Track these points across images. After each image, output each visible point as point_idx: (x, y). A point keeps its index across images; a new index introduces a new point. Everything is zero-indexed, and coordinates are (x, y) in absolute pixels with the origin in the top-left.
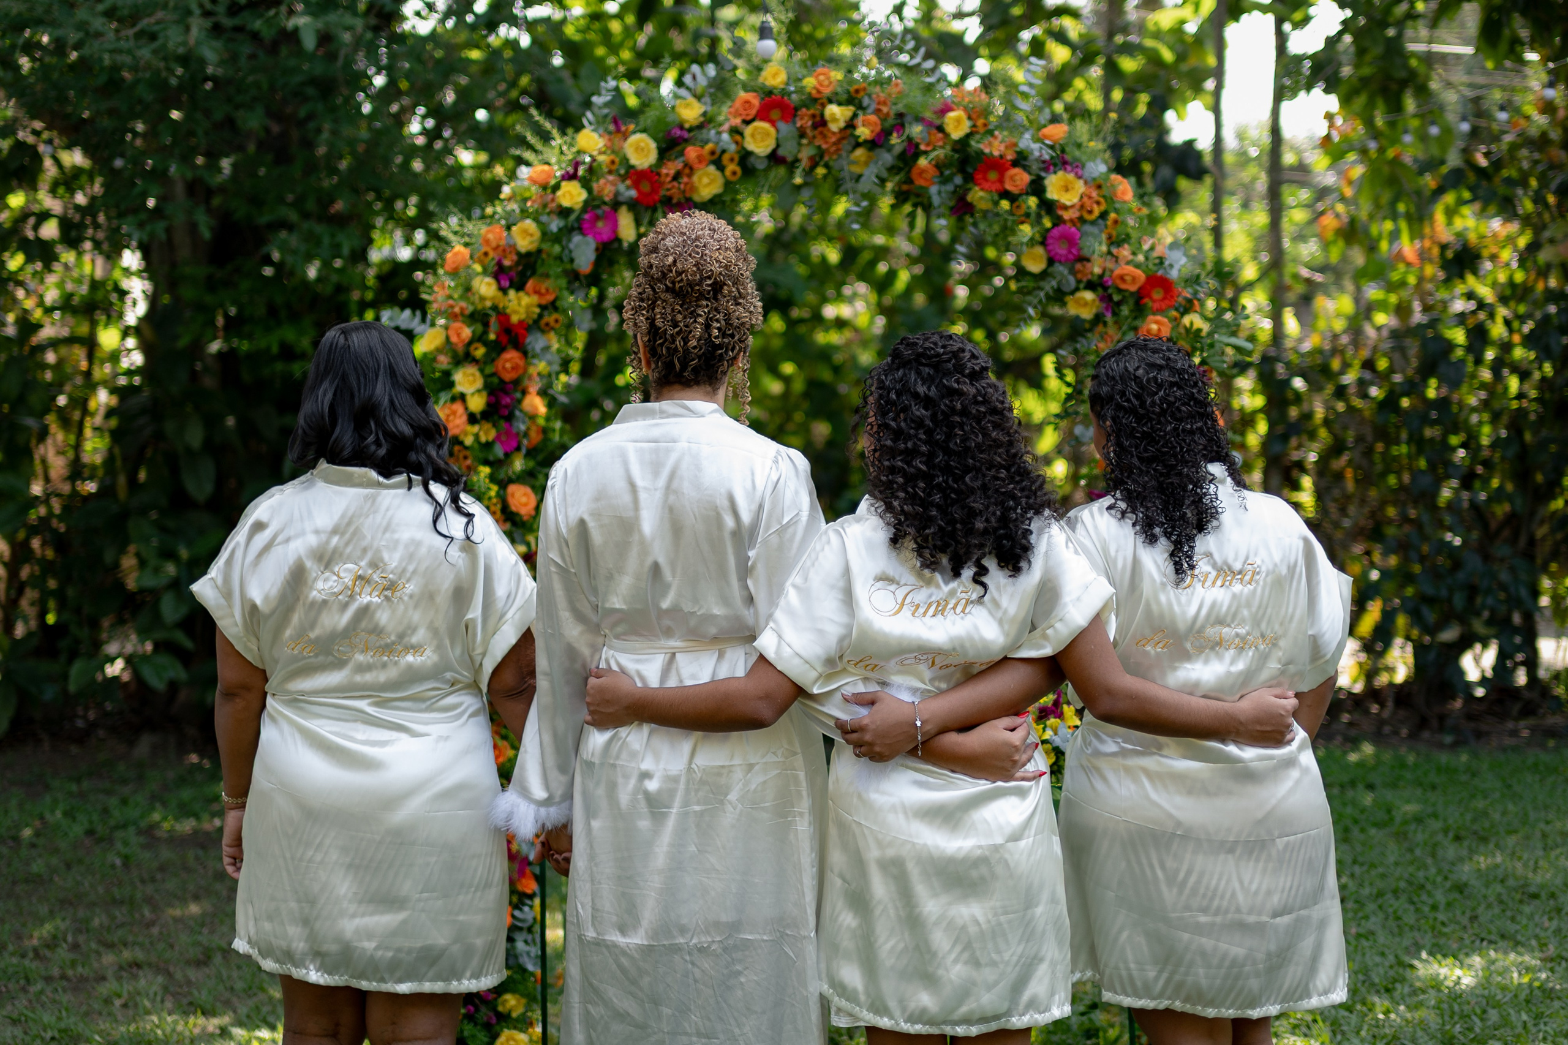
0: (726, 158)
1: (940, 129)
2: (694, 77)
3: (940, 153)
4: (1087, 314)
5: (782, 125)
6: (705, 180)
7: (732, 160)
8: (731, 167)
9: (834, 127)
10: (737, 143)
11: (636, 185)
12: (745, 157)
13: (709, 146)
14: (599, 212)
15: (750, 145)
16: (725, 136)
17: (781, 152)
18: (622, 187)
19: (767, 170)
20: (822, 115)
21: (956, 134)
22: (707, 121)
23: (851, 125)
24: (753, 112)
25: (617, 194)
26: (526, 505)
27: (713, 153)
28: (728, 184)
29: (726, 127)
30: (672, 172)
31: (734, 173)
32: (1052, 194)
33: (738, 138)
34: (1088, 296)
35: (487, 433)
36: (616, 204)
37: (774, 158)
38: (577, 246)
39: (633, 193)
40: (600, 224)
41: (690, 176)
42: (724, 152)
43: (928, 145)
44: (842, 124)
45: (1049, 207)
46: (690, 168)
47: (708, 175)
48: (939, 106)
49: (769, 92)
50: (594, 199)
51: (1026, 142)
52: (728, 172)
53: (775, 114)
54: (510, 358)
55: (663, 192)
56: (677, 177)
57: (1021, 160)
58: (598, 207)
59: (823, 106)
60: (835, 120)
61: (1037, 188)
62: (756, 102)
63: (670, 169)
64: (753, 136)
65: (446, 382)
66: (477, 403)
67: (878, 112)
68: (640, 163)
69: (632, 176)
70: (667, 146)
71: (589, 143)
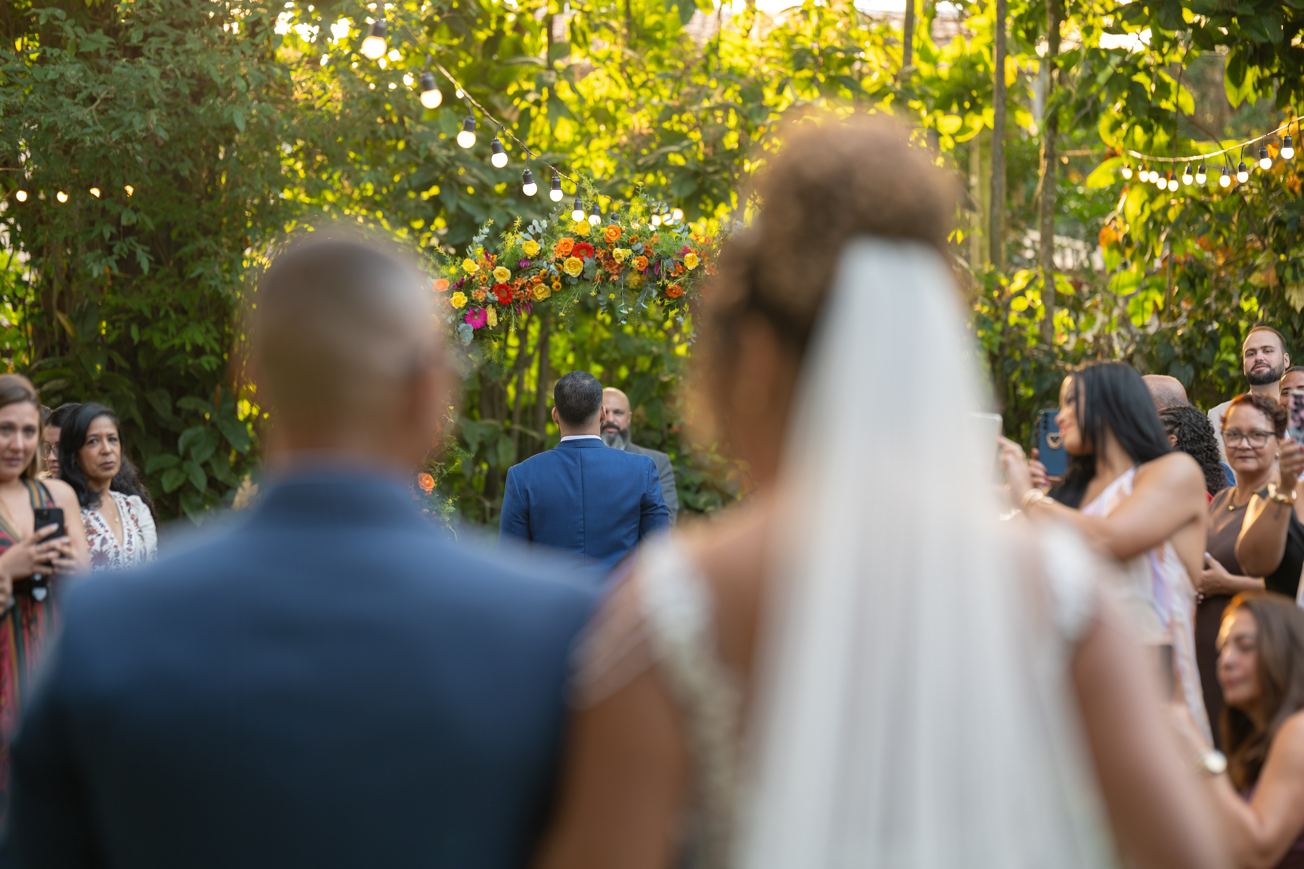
0: (553, 277)
1: (682, 264)
2: (534, 228)
3: (682, 279)
5: (586, 259)
6: (540, 291)
7: (556, 279)
8: (556, 283)
9: (618, 261)
10: (559, 269)
11: (498, 293)
12: (564, 278)
13: (544, 270)
14: (476, 310)
15: (568, 270)
16: (553, 267)
17: (585, 276)
18: (489, 295)
19: (577, 285)
20: (611, 254)
21: (691, 267)
22: (540, 256)
23: (628, 260)
24: (570, 250)
25: (487, 298)
26: (429, 485)
27: (545, 275)
28: (553, 292)
29: (552, 259)
30: (520, 284)
31: (558, 287)
33: (560, 265)
36: (486, 303)
37: (582, 278)
38: (463, 330)
39: (496, 298)
40: (476, 317)
41: (531, 288)
42: (551, 275)
43: (675, 273)
44: (623, 259)
46: (532, 285)
47: (541, 287)
48: (681, 251)
49: (580, 237)
50: (473, 301)
52: (554, 287)
53: (583, 252)
55: (514, 297)
56: (523, 288)
58: (476, 307)
59: (612, 248)
60: (620, 257)
62: (572, 244)
63: (519, 282)
64: (569, 265)
67: (646, 253)
68: (501, 280)
69: (496, 288)
70: (517, 271)
71: (470, 266)
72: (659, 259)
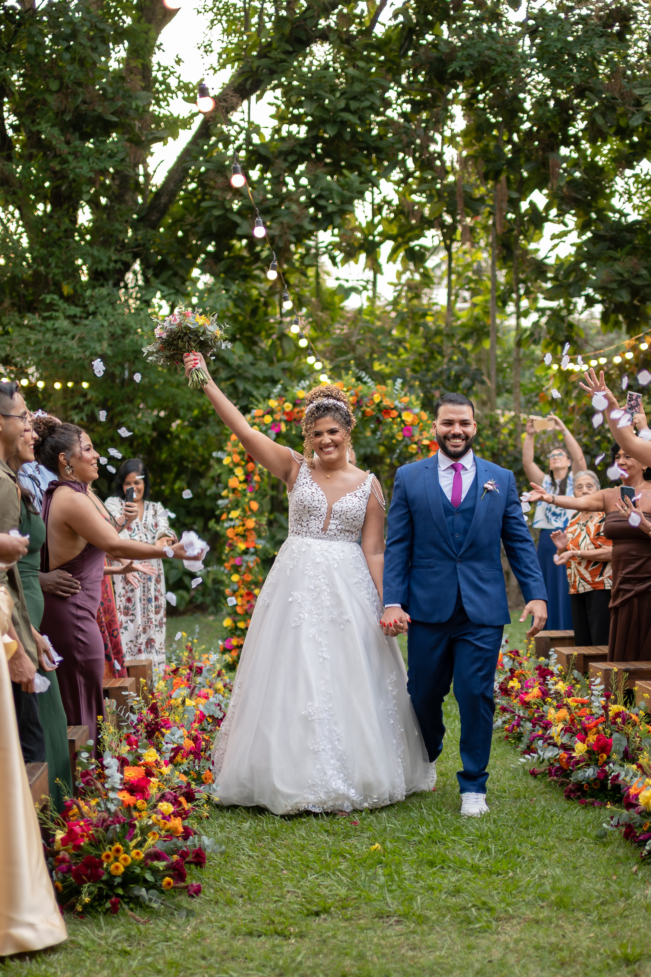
1: (373, 399)
3: (373, 407)
4: (414, 452)
11: (286, 416)
14: (276, 424)
18: (282, 417)
21: (377, 401)
32: (404, 418)
34: (414, 446)
35: (244, 486)
36: (281, 420)
39: (286, 418)
40: (276, 427)
43: (369, 404)
45: (403, 422)
48: (372, 393)
50: (274, 420)
51: (397, 403)
54: (251, 465)
55: (294, 417)
56: (298, 412)
57: (395, 408)
58: (276, 422)
61: (400, 416)
63: (296, 410)
65: (231, 472)
66: (242, 478)
67: (356, 395)
68: (288, 410)
69: (285, 413)
70: (295, 405)
71: (273, 403)
72: (362, 398)
